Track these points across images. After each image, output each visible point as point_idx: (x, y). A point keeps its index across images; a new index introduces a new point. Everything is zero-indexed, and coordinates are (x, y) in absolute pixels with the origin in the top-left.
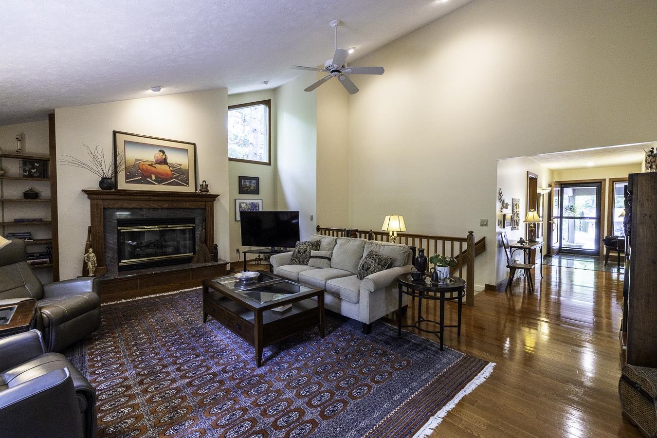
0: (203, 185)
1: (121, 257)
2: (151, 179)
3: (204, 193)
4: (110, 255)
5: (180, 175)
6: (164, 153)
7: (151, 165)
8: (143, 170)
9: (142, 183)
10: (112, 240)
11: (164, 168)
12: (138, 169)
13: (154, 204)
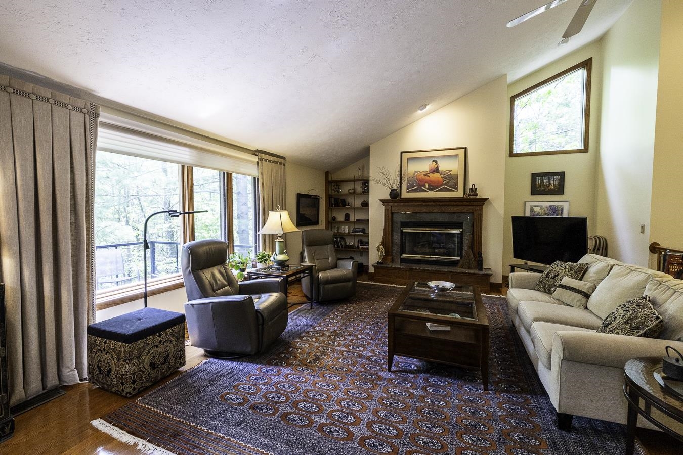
0: (472, 188)
1: (403, 251)
2: (425, 187)
3: (472, 197)
4: (396, 249)
5: (450, 181)
6: (436, 162)
7: (426, 175)
8: (419, 180)
9: (418, 192)
10: (397, 238)
11: (437, 175)
12: (416, 179)
13: (426, 209)
